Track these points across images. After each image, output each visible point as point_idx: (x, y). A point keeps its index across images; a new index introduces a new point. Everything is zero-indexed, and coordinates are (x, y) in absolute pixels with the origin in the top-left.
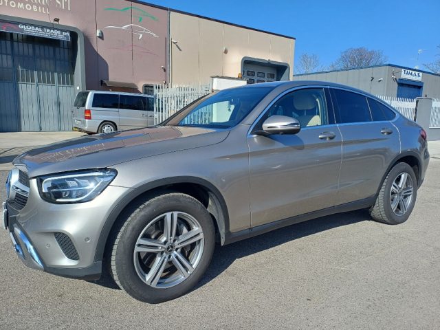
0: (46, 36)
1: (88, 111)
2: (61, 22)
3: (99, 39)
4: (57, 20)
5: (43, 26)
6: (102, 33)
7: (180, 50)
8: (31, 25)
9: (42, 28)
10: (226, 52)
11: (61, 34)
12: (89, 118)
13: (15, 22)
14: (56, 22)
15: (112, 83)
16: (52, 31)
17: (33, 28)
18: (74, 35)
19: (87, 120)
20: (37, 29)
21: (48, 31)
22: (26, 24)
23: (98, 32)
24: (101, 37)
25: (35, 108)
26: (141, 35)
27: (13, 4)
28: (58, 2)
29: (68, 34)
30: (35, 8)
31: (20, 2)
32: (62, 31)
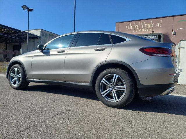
2: (155, 33)
3: (173, 35)
5: (147, 35)
6: (175, 33)
11: (155, 37)
14: (153, 33)
16: (151, 36)
17: (144, 37)
18: (160, 36)
20: (146, 37)
21: (149, 37)
23: (173, 32)
24: (175, 34)
27: (140, 30)
28: (157, 25)
29: (157, 36)
30: (148, 29)
31: (143, 29)
32: (155, 35)
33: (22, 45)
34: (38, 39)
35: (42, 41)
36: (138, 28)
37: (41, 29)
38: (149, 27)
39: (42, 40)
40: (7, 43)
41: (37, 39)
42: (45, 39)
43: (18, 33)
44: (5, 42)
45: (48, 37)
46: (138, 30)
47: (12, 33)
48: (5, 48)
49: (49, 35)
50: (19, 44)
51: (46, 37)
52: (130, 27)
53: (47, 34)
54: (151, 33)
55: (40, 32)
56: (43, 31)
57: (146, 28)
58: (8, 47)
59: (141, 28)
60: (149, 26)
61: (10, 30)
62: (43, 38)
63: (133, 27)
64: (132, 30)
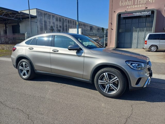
0: (142, 15)
1: (146, 41)
2: (148, 8)
4: (147, 8)
5: (141, 11)
8: (137, 12)
11: (148, 13)
12: (146, 44)
14: (146, 9)
16: (144, 12)
17: (138, 13)
19: (145, 45)
20: (139, 13)
21: (143, 13)
25: (136, 41)
27: (134, 6)
28: (150, 0)
29: (150, 12)
31: (136, 5)
32: (148, 11)
33: (20, 25)
34: (35, 18)
35: (38, 21)
36: (131, 4)
37: (36, 9)
38: (142, 3)
39: (38, 19)
40: (6, 24)
41: (33, 18)
42: (41, 19)
43: (16, 14)
44: (4, 23)
45: (43, 16)
46: (131, 7)
47: (11, 14)
48: (5, 28)
49: (44, 14)
50: (17, 24)
51: (41, 16)
52: (123, 4)
53: (42, 13)
54: (144, 9)
55: (36, 12)
56: (38, 11)
57: (140, 4)
58: (7, 27)
59: (134, 4)
61: (8, 12)
62: (39, 17)
63: (127, 4)
64: (125, 6)
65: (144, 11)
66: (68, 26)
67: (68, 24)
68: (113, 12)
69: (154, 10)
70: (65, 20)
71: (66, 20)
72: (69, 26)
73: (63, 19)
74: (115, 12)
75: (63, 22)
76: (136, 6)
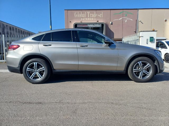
0: (95, 27)
2: (99, 22)
3: (111, 25)
4: (98, 21)
6: (112, 23)
7: (143, 23)
8: (91, 24)
9: (94, 24)
10: (166, 21)
13: (87, 24)
15: (115, 39)
17: (91, 25)
18: (103, 25)
21: (95, 25)
22: (89, 24)
23: (111, 22)
24: (112, 24)
26: (126, 21)
27: (87, 19)
28: (99, 15)
29: (101, 25)
30: (92, 19)
32: (99, 24)
36: (85, 16)
46: (85, 19)
52: (77, 15)
54: (96, 22)
57: (92, 18)
59: (87, 17)
60: (93, 16)
63: (81, 16)
64: (80, 18)
65: (96, 24)
66: (9, 33)
67: (9, 31)
68: (69, 22)
69: (103, 24)
70: (5, 26)
71: (7, 26)
72: (11, 33)
73: (3, 25)
74: (70, 22)
75: (3, 28)
76: (89, 19)
